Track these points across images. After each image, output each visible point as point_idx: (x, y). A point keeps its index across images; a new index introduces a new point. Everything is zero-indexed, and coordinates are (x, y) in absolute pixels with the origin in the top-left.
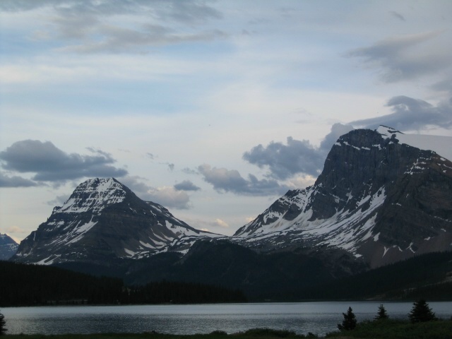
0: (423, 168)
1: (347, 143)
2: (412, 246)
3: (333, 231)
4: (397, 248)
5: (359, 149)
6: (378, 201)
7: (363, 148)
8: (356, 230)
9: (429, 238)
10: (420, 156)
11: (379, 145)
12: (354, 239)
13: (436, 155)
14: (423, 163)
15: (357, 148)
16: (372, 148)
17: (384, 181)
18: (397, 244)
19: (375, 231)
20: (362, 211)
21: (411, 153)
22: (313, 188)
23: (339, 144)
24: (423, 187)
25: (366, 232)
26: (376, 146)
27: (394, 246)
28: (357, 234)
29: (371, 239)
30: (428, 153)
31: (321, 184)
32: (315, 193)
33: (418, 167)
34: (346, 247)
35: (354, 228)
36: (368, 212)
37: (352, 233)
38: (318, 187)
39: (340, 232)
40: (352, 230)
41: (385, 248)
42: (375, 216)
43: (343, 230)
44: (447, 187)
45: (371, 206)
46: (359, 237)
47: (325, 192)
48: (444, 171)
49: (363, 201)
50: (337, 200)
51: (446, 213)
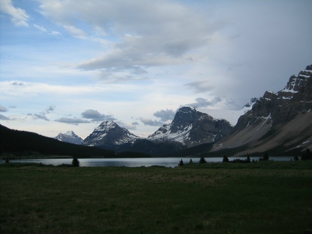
1: (181, 111)
2: (200, 141)
3: (177, 137)
4: (195, 142)
6: (190, 128)
7: (186, 112)
8: (184, 136)
9: (205, 139)
10: (203, 115)
11: (191, 112)
12: (183, 139)
13: (207, 115)
14: (203, 117)
15: (184, 112)
16: (188, 112)
17: (192, 122)
19: (189, 137)
20: (185, 131)
21: (200, 114)
22: (171, 124)
23: (179, 111)
24: (203, 124)
25: (187, 137)
29: (188, 139)
30: (205, 114)
32: (172, 126)
34: (180, 141)
36: (187, 131)
37: (182, 137)
39: (179, 137)
41: (192, 142)
44: (210, 124)
45: (188, 129)
47: (174, 125)
48: (209, 119)
49: (186, 128)
50: (178, 128)
51: (210, 132)
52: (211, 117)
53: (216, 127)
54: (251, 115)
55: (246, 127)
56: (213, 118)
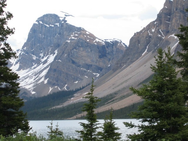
0: (76, 38)
1: (41, 22)
2: (66, 87)
3: (23, 77)
4: (57, 88)
5: (48, 26)
7: (51, 25)
8: (36, 76)
9: (77, 82)
10: (75, 30)
11: (58, 24)
12: (34, 83)
13: (84, 30)
14: (76, 35)
15: (47, 25)
16: (55, 25)
17: (58, 46)
18: (58, 85)
19: (46, 77)
20: (43, 65)
21: (71, 29)
22: (21, 51)
23: (37, 23)
24: (75, 50)
25: (41, 78)
26: (57, 24)
27: (56, 87)
28: (36, 79)
29: (43, 82)
30: (80, 29)
31: (25, 48)
32: (22, 53)
33: (73, 38)
34: (27, 87)
35: (35, 75)
36: (46, 65)
37: (33, 79)
38: (24, 50)
39: (27, 78)
40: (34, 77)
41: (50, 88)
42: (49, 68)
43: (29, 77)
44: (90, 50)
45: (48, 62)
46: (37, 81)
47: (27, 53)
48: (88, 40)
49: (45, 58)
50: (35, 58)
51: (88, 66)
52: (91, 35)
53: (100, 57)
54: (153, 30)
55: (140, 55)
56: (95, 38)
